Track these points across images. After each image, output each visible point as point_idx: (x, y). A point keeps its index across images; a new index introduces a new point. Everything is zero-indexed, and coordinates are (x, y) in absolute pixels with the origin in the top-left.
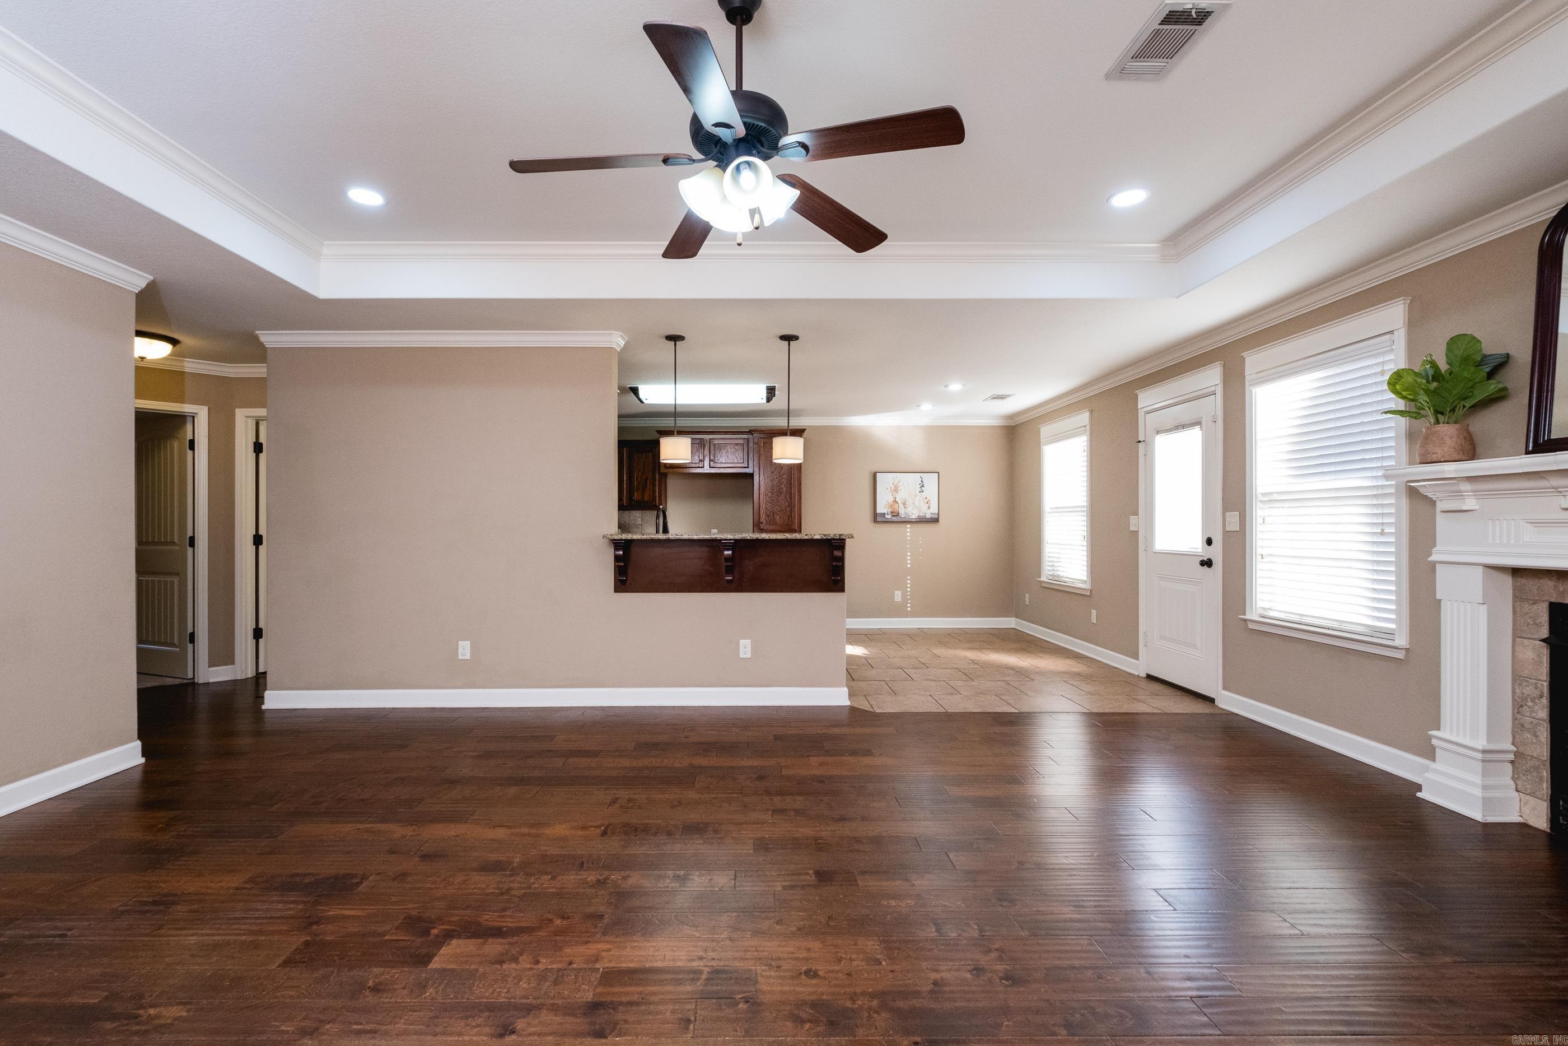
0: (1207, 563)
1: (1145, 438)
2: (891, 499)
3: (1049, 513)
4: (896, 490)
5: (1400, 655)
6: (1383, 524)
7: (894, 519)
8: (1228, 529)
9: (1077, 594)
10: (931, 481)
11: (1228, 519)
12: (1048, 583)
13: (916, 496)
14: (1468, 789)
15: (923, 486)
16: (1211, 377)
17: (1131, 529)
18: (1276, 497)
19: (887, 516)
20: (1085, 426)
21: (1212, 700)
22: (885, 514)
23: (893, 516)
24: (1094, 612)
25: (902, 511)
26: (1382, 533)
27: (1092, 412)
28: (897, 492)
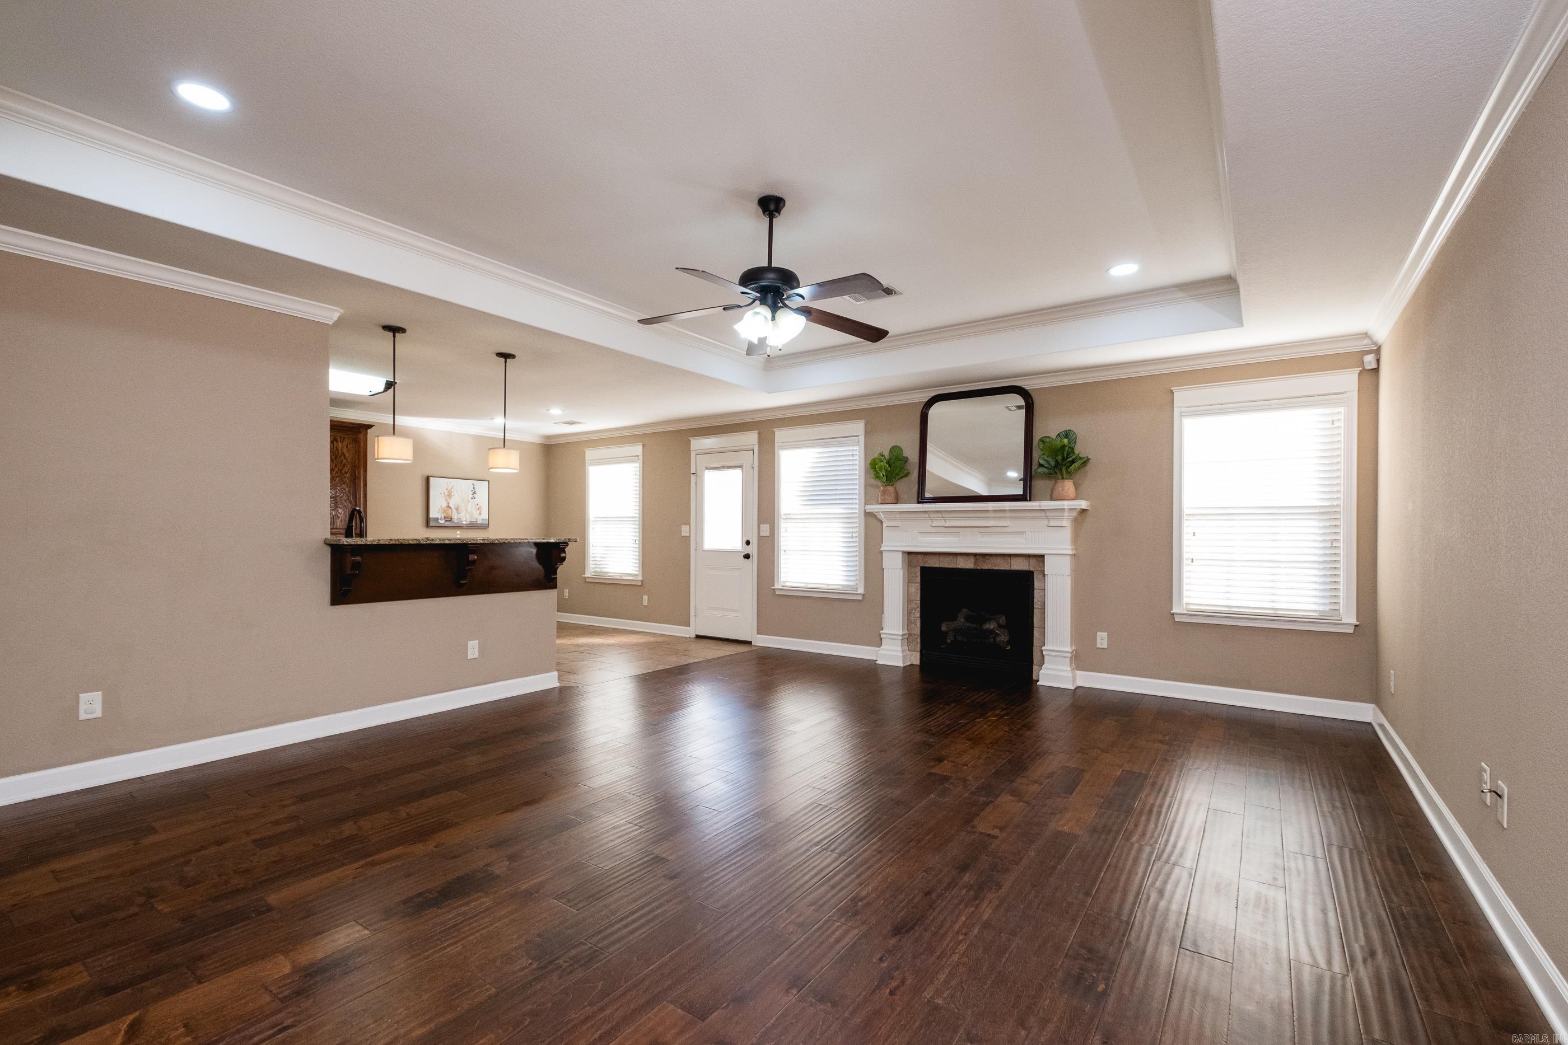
0: (747, 556)
1: (696, 471)
2: (445, 505)
3: (593, 521)
4: (449, 495)
5: (860, 598)
6: (852, 532)
7: (447, 524)
8: (761, 535)
9: (628, 585)
10: (482, 488)
11: (761, 528)
12: (593, 578)
13: (468, 502)
14: (894, 653)
15: (475, 493)
16: (751, 438)
17: (683, 534)
18: (792, 516)
19: (440, 521)
20: (638, 456)
21: (749, 643)
22: (438, 519)
23: (446, 521)
24: (645, 597)
25: (455, 517)
26: (852, 537)
27: (644, 446)
28: (450, 498)
